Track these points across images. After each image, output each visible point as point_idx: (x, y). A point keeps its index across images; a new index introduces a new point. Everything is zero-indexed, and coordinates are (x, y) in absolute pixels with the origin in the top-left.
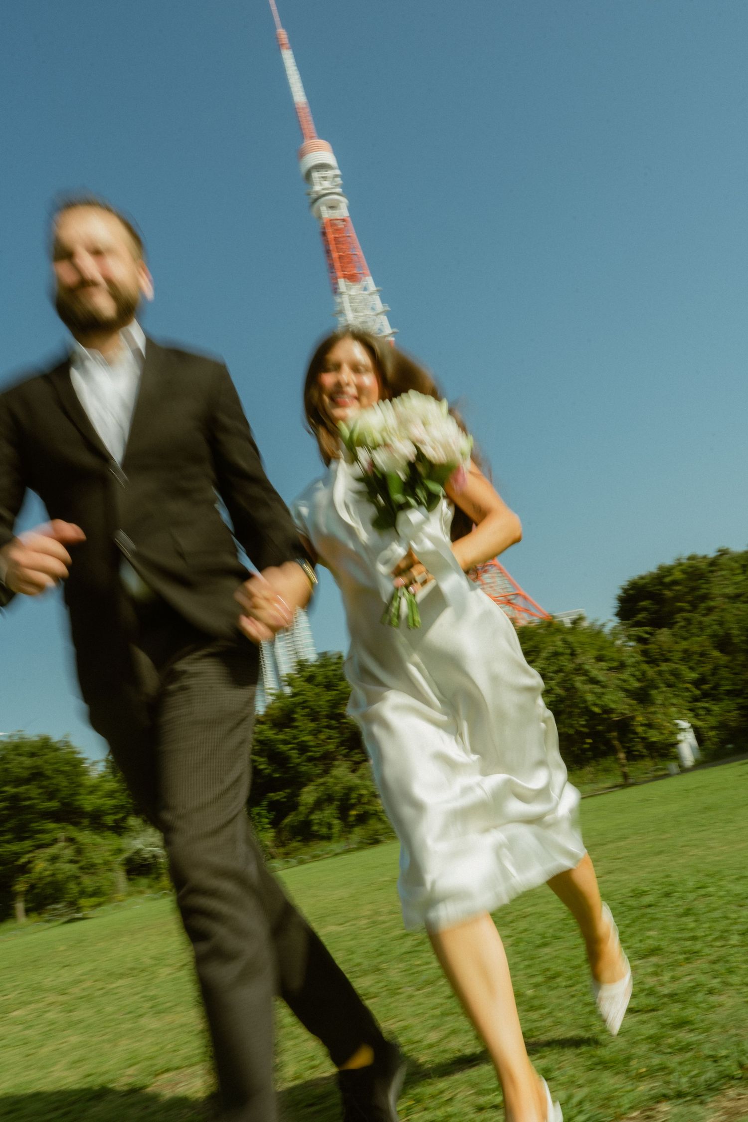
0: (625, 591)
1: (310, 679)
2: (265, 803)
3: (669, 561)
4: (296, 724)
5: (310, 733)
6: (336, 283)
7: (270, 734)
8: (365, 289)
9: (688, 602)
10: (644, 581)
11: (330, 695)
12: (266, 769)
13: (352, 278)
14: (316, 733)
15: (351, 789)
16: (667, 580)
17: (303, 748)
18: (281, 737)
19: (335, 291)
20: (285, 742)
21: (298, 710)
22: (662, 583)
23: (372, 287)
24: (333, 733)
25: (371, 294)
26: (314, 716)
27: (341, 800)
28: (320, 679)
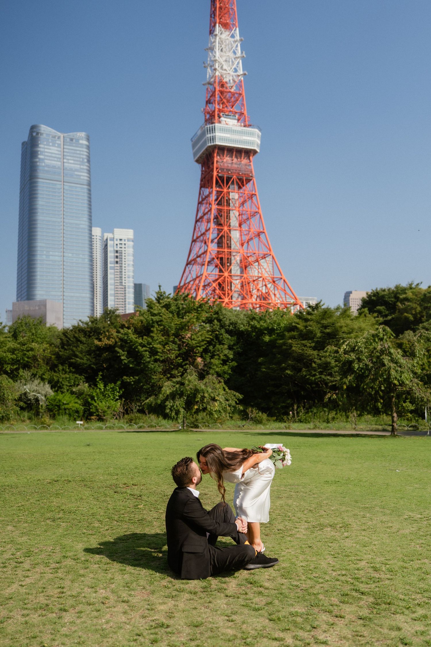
0: (369, 296)
1: (167, 306)
2: (119, 383)
3: (404, 284)
4: (152, 334)
5: (160, 343)
6: (215, 26)
7: (133, 337)
8: (233, 36)
9: (412, 314)
10: (383, 293)
11: (177, 321)
12: (125, 359)
13: (226, 26)
14: (164, 344)
15: (197, 391)
16: (402, 297)
17: (153, 352)
18: (140, 341)
19: (211, 32)
20: (143, 346)
21: (156, 325)
22: (397, 298)
23: (238, 37)
24: (175, 347)
25: (235, 42)
26: (165, 332)
27: (188, 396)
28: (173, 308)
